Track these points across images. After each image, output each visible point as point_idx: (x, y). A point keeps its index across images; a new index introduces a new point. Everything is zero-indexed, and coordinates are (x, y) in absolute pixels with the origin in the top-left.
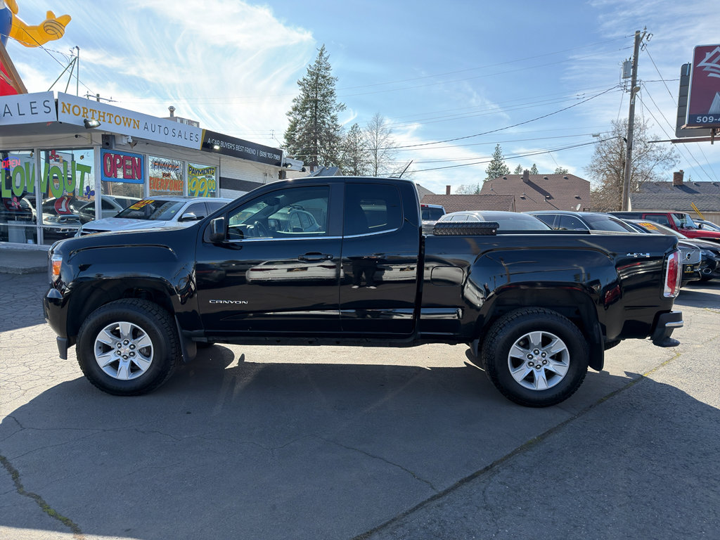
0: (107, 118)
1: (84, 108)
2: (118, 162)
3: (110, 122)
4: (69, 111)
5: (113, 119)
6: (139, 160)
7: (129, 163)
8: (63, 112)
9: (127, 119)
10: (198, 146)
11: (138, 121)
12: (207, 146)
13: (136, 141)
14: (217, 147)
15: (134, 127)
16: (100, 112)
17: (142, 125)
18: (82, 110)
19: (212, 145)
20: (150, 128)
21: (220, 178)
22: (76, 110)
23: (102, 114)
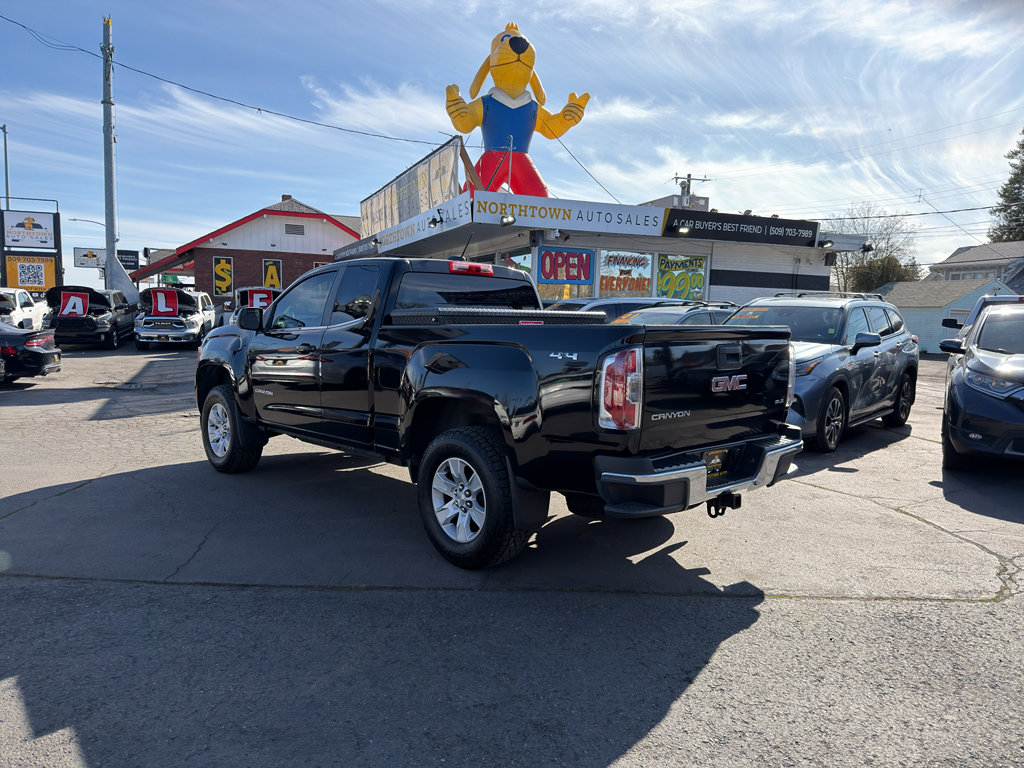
0: (529, 212)
1: (501, 204)
2: (560, 260)
3: (533, 216)
4: (485, 210)
5: (536, 212)
6: (588, 256)
7: (574, 260)
8: (479, 211)
9: (555, 209)
10: (658, 231)
11: (570, 211)
12: (670, 231)
13: (565, 235)
14: (684, 230)
15: (564, 219)
16: (520, 206)
17: (574, 215)
18: (499, 206)
19: (678, 227)
20: (585, 217)
21: (712, 271)
22: (493, 208)
23: (523, 208)
